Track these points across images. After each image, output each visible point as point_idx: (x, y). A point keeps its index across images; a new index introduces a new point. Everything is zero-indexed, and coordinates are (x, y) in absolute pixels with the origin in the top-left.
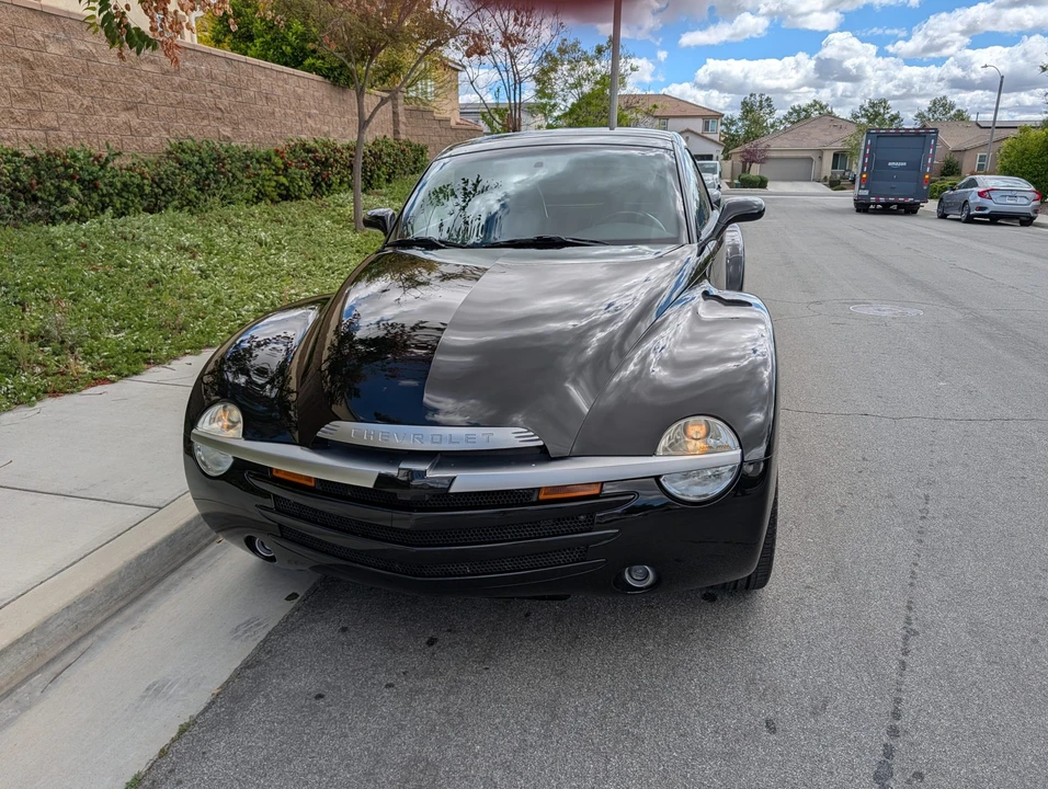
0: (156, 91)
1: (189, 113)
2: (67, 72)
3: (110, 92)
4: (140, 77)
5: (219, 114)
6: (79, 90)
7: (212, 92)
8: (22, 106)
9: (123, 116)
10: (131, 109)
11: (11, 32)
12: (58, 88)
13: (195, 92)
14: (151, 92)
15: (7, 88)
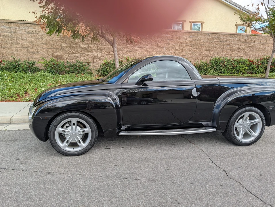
0: (217, 46)
1: (227, 50)
2: (191, 44)
3: (202, 47)
4: (212, 43)
5: (239, 50)
6: (193, 47)
7: (238, 44)
8: (178, 51)
9: (205, 52)
10: (208, 50)
11: (179, 37)
12: (188, 47)
13: (231, 45)
14: (215, 46)
15: (175, 48)
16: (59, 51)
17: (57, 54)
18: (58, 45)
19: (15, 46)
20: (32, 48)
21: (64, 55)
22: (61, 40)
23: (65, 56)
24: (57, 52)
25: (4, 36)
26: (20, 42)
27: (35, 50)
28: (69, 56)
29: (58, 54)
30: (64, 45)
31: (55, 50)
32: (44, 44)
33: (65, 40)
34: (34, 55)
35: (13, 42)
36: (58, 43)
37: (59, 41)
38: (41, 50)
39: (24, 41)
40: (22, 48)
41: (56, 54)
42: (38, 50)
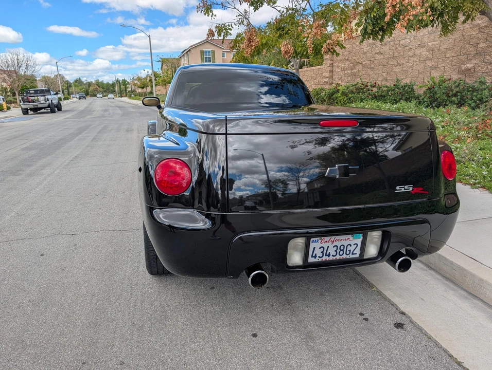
16: (471, 59)
17: (466, 66)
18: (473, 47)
19: (413, 59)
20: (431, 59)
21: (479, 66)
22: (479, 35)
23: (480, 68)
24: (466, 62)
25: (402, 45)
26: (418, 52)
27: (435, 62)
28: (489, 67)
29: (468, 65)
30: (481, 45)
31: (463, 58)
32: (449, 49)
33: (487, 33)
34: (433, 71)
35: (411, 54)
36: (474, 41)
37: (475, 37)
38: (443, 62)
39: (424, 49)
40: (420, 61)
41: (464, 67)
42: (439, 63)
